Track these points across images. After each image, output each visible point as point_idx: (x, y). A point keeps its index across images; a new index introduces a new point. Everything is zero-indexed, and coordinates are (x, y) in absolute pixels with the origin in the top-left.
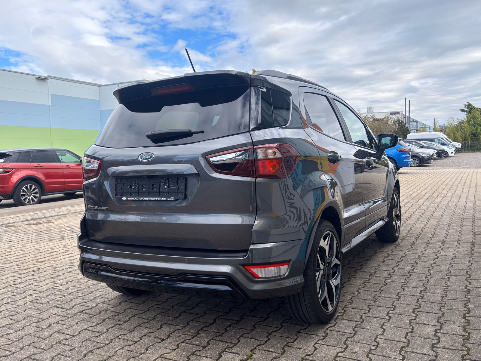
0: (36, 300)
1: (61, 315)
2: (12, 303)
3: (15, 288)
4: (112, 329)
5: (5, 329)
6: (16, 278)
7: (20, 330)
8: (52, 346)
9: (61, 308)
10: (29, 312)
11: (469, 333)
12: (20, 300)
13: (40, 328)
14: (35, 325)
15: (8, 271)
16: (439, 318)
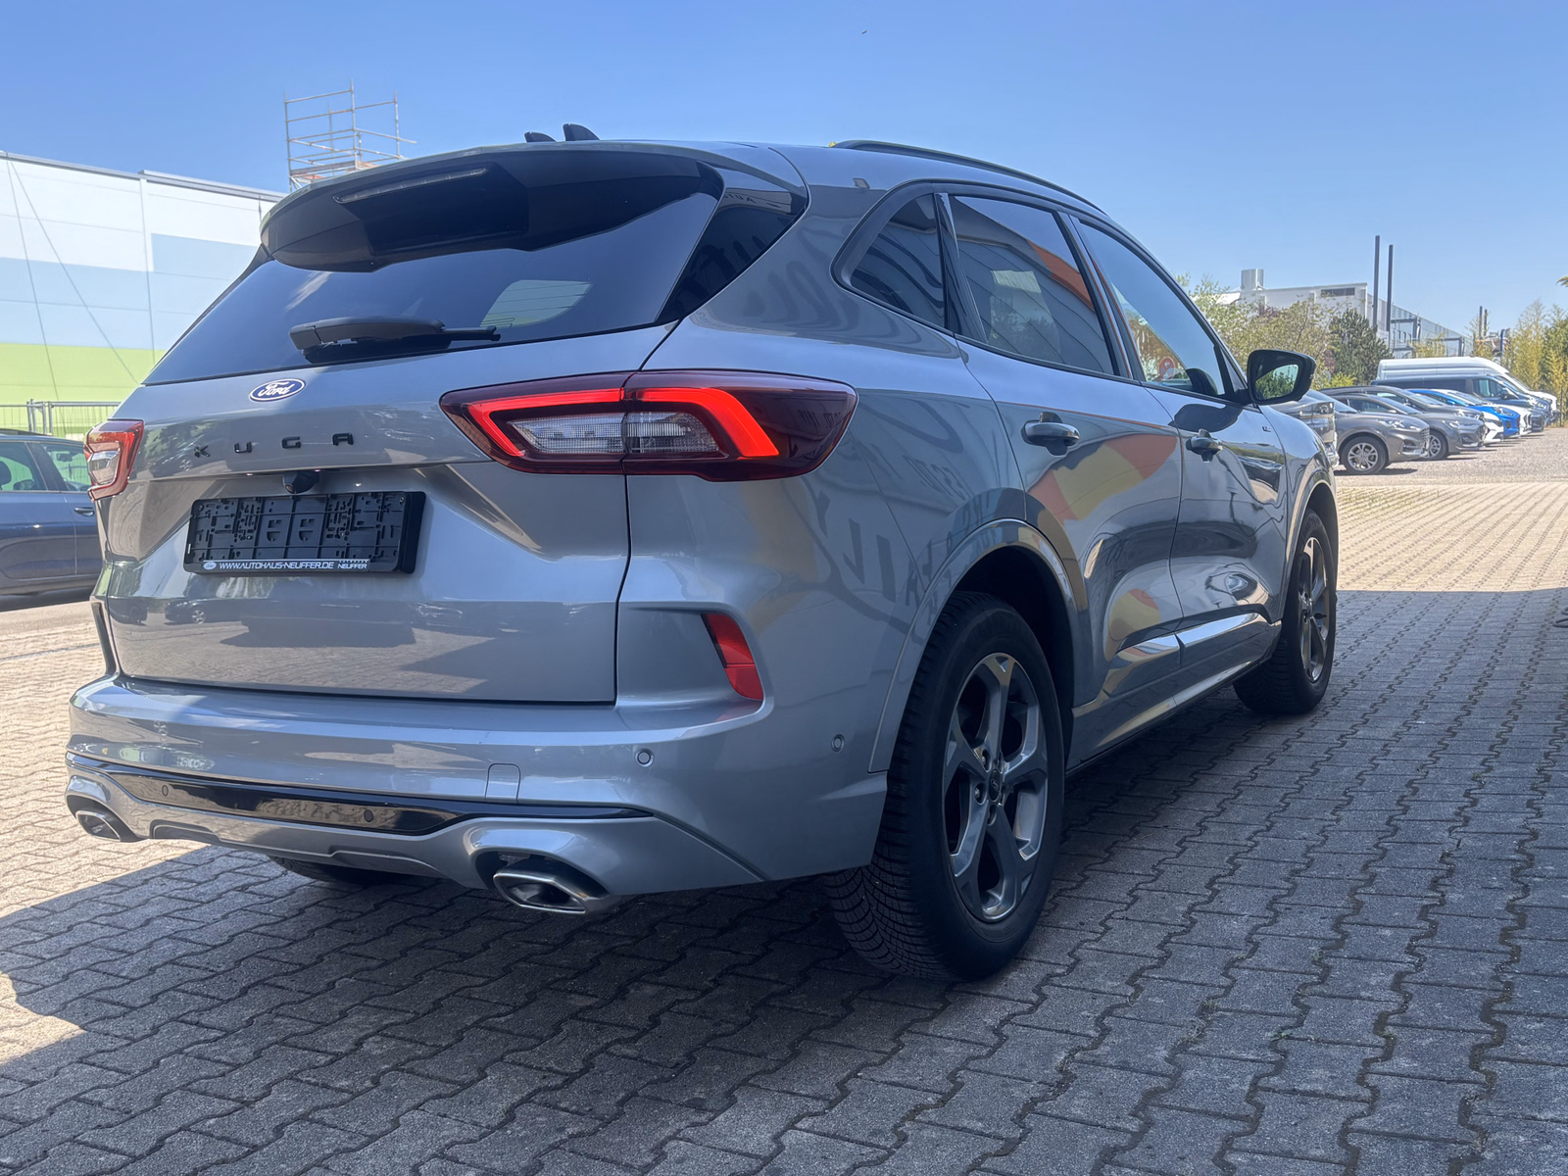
0: (107, 859)
1: (179, 896)
2: (38, 867)
3: (46, 831)
4: (326, 930)
5: (17, 930)
6: (48, 805)
8: (152, 970)
9: (180, 880)
11: (1345, 935)
12: (60, 859)
13: (119, 928)
14: (103, 920)
15: (23, 787)
16: (1275, 900)
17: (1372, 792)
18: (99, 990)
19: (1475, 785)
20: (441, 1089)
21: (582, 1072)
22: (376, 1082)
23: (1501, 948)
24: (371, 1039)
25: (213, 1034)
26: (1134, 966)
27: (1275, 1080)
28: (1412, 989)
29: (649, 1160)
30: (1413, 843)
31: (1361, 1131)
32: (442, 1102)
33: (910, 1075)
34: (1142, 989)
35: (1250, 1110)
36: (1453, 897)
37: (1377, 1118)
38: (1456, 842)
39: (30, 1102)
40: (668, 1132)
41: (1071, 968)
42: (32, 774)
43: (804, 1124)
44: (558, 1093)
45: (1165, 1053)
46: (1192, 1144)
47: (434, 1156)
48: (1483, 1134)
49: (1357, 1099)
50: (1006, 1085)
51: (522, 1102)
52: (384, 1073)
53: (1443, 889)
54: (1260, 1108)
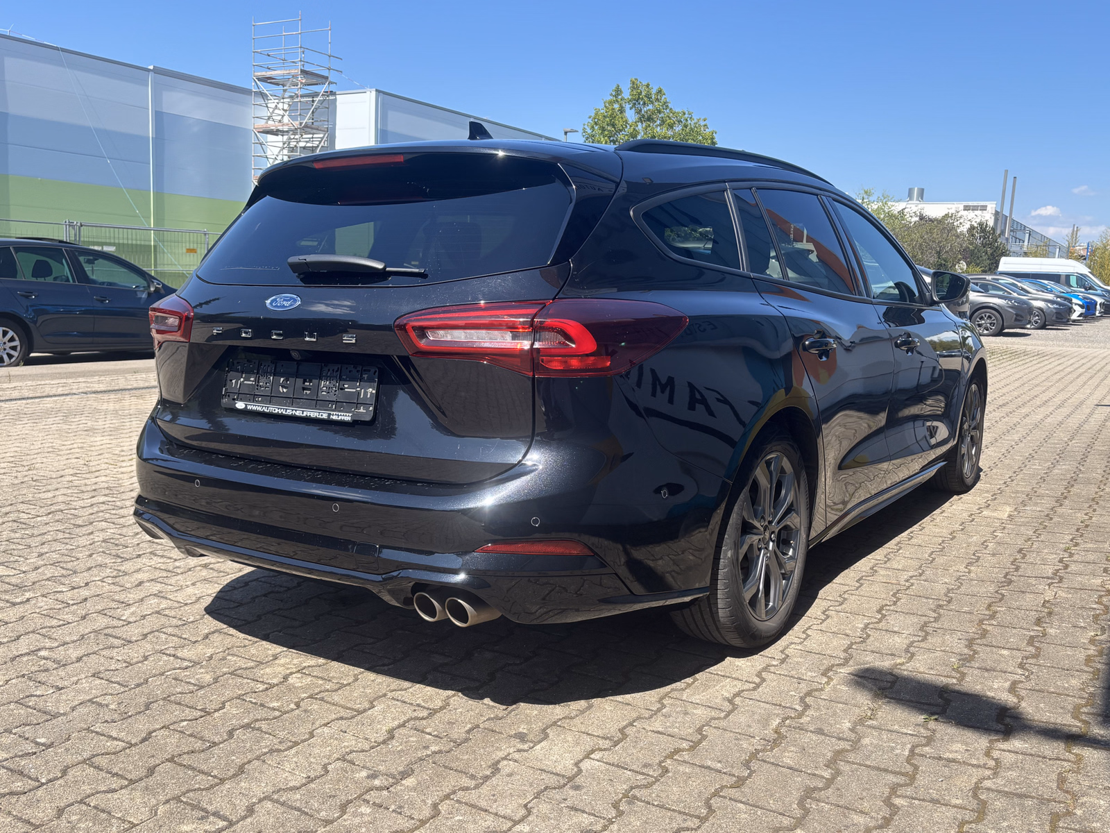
0: (112, 538)
2: (65, 541)
3: (71, 516)
4: (263, 598)
5: (50, 583)
6: (72, 499)
7: (81, 587)
8: (144, 617)
9: (162, 556)
10: (100, 559)
11: (975, 652)
12: (80, 536)
13: (120, 586)
14: (110, 580)
15: (54, 486)
16: (926, 624)
17: (994, 555)
18: (105, 628)
19: (1066, 555)
20: (343, 713)
21: (442, 708)
22: (298, 705)
23: (1086, 669)
24: (294, 675)
25: (186, 664)
26: (827, 663)
27: (927, 749)
28: (1023, 693)
29: (488, 773)
30: (1023, 592)
31: (988, 789)
32: (343, 722)
33: (670, 727)
34: (832, 679)
35: (909, 769)
36: (1052, 631)
37: (1000, 781)
38: (1053, 594)
39: (58, 701)
40: (501, 754)
41: (783, 661)
42: (62, 476)
43: (597, 755)
44: (424, 722)
45: (848, 725)
46: (868, 790)
47: (338, 759)
48: (1075, 797)
49: (984, 766)
50: (737, 739)
51: (399, 726)
52: (303, 699)
53: (1044, 625)
54: (916, 768)
